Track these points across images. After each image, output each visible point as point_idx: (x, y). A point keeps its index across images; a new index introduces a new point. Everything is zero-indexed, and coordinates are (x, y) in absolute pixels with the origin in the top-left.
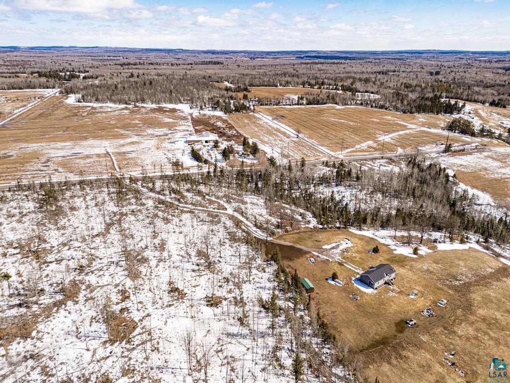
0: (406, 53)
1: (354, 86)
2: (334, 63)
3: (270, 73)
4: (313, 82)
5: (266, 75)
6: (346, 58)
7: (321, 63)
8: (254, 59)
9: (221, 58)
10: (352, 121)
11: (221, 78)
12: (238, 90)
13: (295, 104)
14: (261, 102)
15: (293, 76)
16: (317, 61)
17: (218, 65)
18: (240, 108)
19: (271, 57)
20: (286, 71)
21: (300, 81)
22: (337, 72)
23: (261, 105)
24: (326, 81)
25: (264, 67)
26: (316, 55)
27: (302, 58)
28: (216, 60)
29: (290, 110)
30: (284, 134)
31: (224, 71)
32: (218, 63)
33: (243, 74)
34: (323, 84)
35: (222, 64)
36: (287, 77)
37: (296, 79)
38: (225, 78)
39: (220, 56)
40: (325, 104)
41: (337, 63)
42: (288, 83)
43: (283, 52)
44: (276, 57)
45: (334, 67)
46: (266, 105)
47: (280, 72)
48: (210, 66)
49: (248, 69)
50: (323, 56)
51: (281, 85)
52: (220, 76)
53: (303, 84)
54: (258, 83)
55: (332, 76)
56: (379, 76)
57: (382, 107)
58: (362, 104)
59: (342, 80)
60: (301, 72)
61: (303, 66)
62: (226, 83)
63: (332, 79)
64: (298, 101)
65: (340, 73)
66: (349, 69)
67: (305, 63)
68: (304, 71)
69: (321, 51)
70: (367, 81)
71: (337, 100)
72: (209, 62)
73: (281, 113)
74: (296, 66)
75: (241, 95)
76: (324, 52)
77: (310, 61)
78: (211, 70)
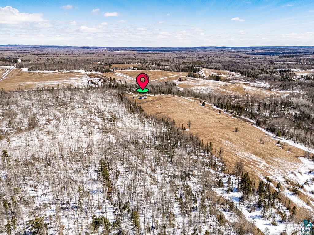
0: (197, 48)
1: (160, 63)
2: (156, 53)
3: (122, 58)
4: (143, 62)
5: (120, 59)
6: (164, 51)
7: (149, 53)
8: (113, 51)
9: (93, 51)
10: (153, 74)
11: (96, 60)
12: (106, 65)
13: (132, 70)
14: (117, 69)
15: (133, 59)
16: (148, 52)
17: (93, 55)
18: (107, 71)
19: (123, 50)
20: (130, 57)
21: (137, 61)
22: (156, 57)
23: (117, 70)
24: (149, 61)
25: (119, 56)
26: (149, 49)
27: (141, 51)
28: (90, 52)
29: (130, 72)
30: (126, 78)
31: (97, 57)
32: (92, 54)
33: (108, 59)
34: (147, 63)
35: (94, 54)
36: (131, 60)
37: (134, 61)
38: (98, 60)
39: (93, 50)
40: (145, 69)
41: (158, 54)
42: (130, 62)
43: (130, 47)
44: (126, 50)
45: (155, 55)
46: (119, 70)
47: (127, 58)
48: (88, 55)
49: (110, 56)
50: (152, 50)
51: (127, 63)
52: (95, 59)
53: (138, 63)
54: (115, 62)
55: (152, 59)
56: (175, 59)
57: (169, 70)
58: (161, 70)
59: (156, 60)
60: (137, 57)
61: (140, 55)
62: (99, 63)
63: (151, 60)
64: (133, 69)
65: (157, 58)
66: (163, 56)
67: (141, 54)
68: (139, 57)
69: (152, 47)
70: (168, 61)
71: (150, 68)
72: (87, 53)
73: (126, 73)
74: (136, 55)
75: (108, 67)
76: (154, 48)
77: (144, 53)
78: (89, 57)
